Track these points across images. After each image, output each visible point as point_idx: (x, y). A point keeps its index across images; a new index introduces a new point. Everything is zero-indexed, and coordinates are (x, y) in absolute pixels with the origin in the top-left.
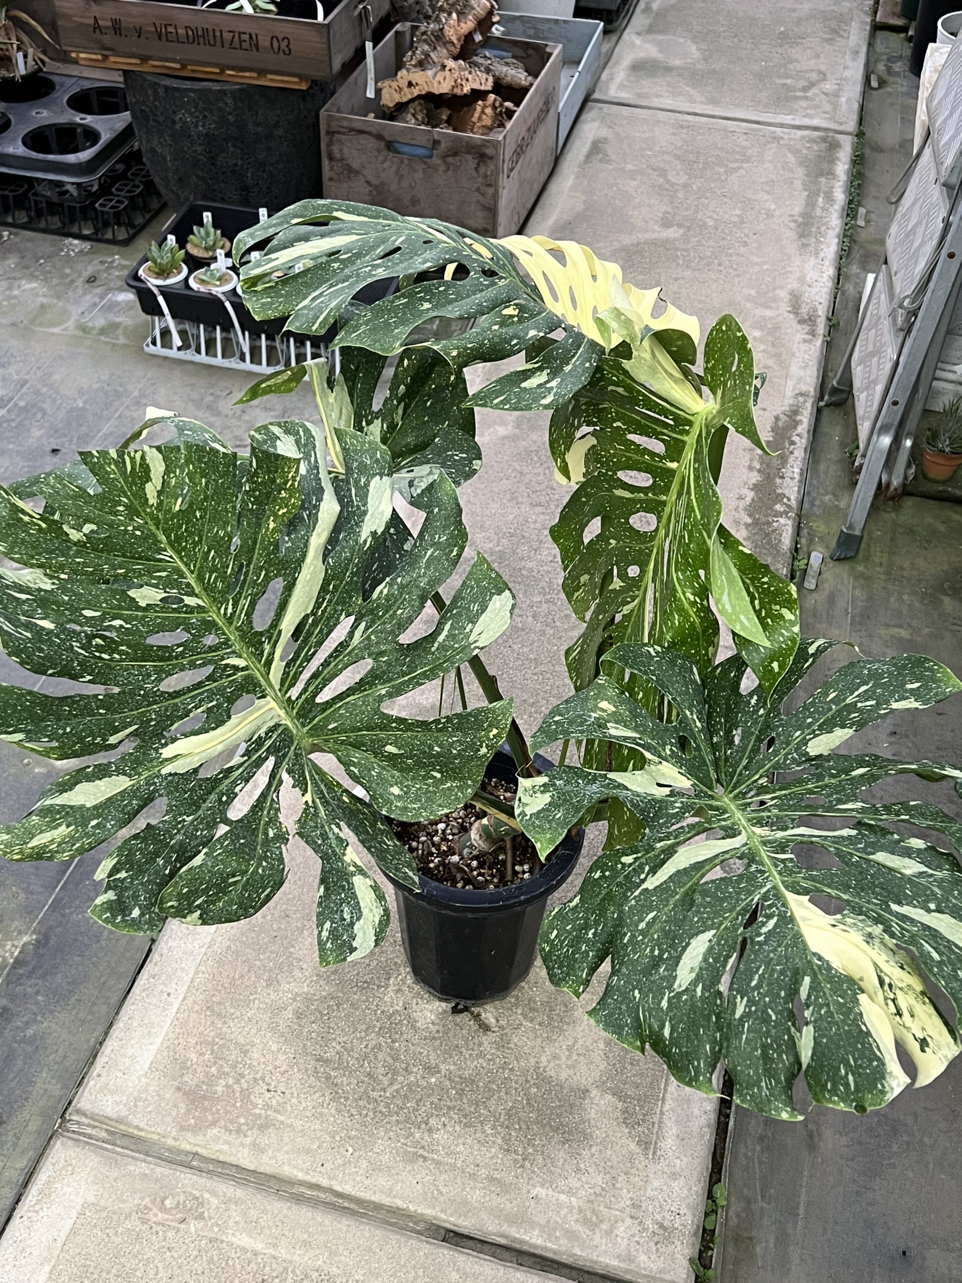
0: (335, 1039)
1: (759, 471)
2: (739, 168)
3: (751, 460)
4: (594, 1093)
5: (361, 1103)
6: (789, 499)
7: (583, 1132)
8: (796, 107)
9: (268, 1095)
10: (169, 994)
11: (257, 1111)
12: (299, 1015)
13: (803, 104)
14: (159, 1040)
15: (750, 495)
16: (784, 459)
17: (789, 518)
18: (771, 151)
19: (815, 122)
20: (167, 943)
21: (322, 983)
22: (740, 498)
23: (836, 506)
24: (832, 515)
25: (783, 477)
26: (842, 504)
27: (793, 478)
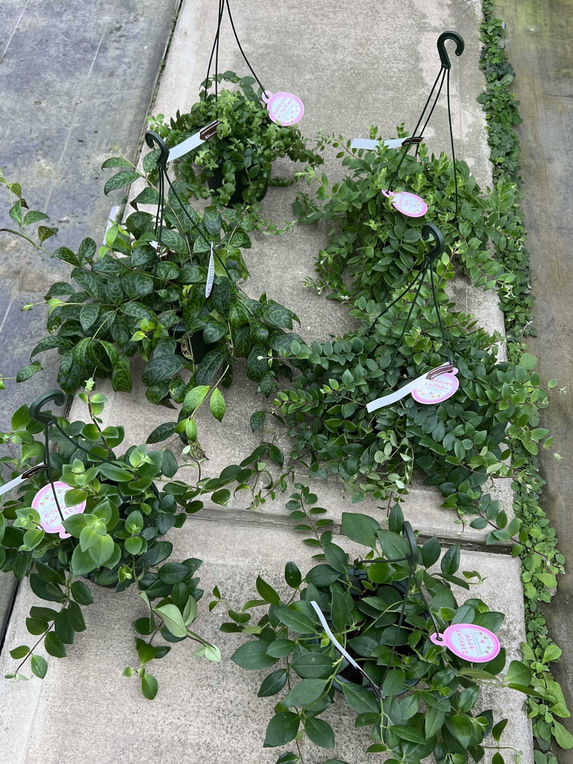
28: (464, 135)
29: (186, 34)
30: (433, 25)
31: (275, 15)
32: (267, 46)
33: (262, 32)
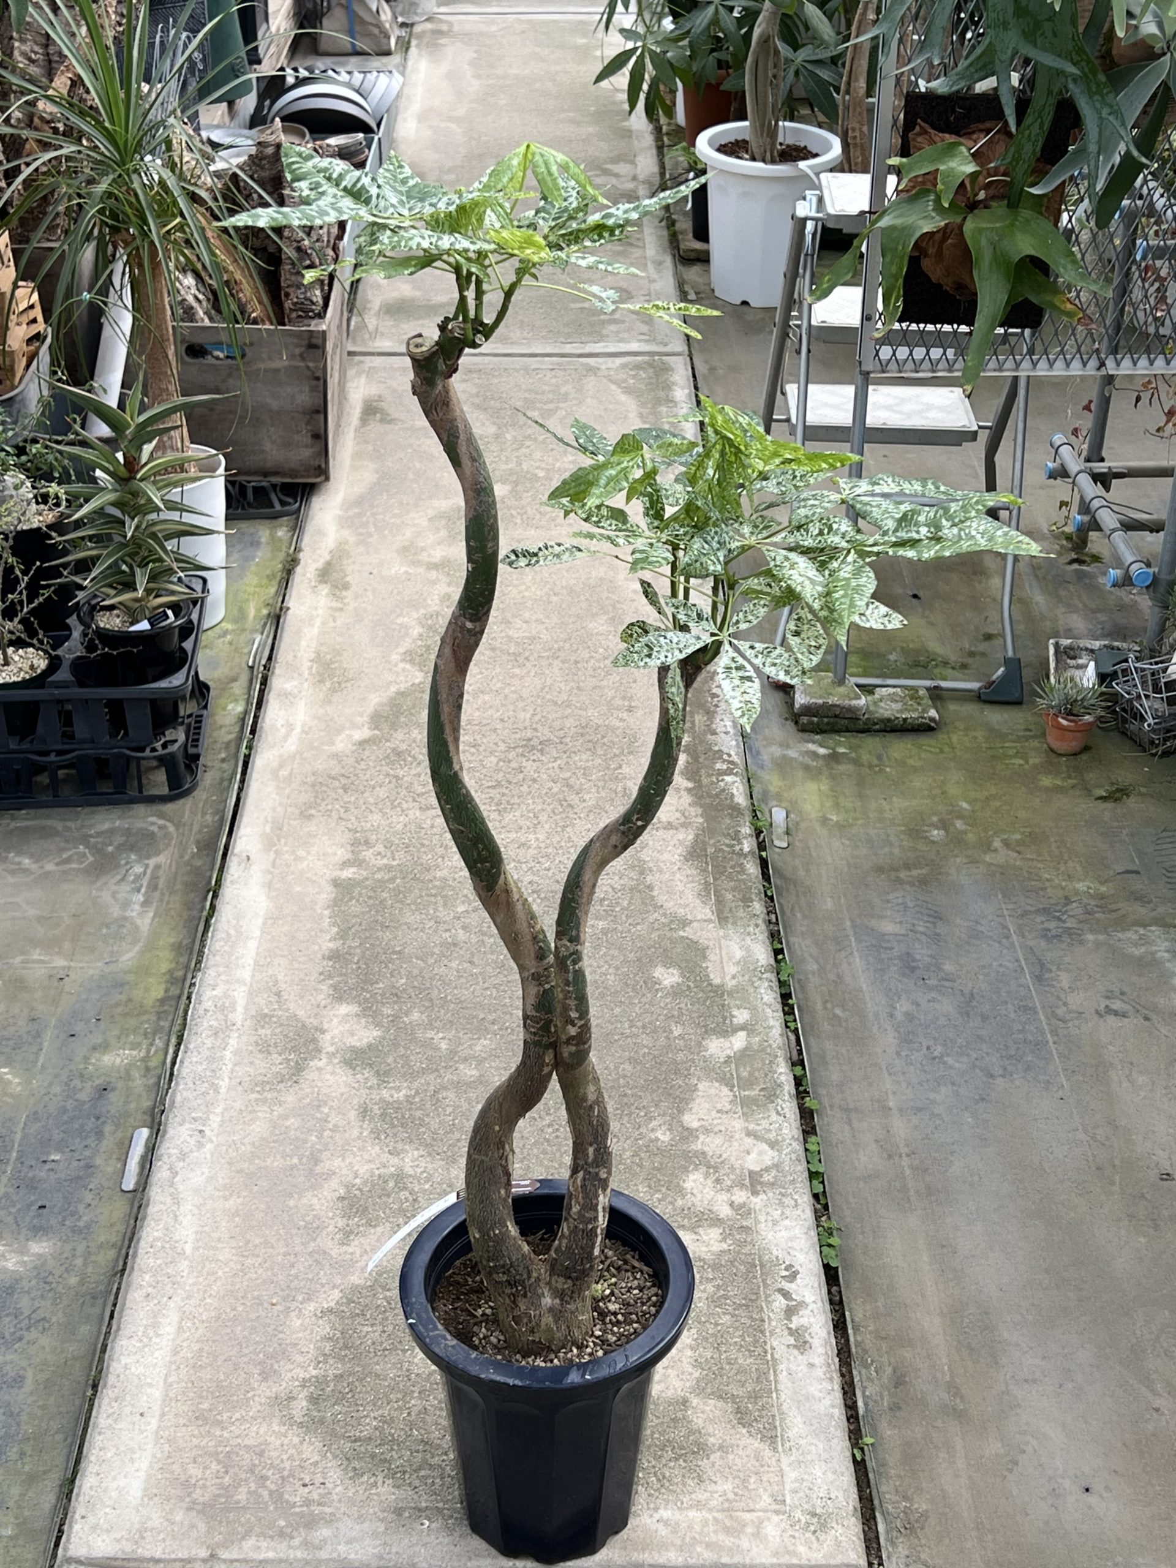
0: (366, 1417)
1: (685, 731)
2: (557, 408)
4: (695, 1401)
5: (423, 1473)
6: (729, 755)
7: (697, 1443)
8: (604, 332)
9: (306, 1490)
10: (142, 1415)
11: (297, 1510)
12: (314, 1400)
13: (613, 328)
14: (145, 1465)
17: (736, 774)
18: (590, 383)
19: (634, 346)
20: (119, 1361)
21: (331, 1361)
23: (784, 757)
24: (783, 765)
25: (714, 733)
26: (792, 753)
27: (726, 733)
28: (728, 978)
29: (248, 858)
30: (664, 818)
31: (399, 821)
32: (389, 868)
33: (380, 848)
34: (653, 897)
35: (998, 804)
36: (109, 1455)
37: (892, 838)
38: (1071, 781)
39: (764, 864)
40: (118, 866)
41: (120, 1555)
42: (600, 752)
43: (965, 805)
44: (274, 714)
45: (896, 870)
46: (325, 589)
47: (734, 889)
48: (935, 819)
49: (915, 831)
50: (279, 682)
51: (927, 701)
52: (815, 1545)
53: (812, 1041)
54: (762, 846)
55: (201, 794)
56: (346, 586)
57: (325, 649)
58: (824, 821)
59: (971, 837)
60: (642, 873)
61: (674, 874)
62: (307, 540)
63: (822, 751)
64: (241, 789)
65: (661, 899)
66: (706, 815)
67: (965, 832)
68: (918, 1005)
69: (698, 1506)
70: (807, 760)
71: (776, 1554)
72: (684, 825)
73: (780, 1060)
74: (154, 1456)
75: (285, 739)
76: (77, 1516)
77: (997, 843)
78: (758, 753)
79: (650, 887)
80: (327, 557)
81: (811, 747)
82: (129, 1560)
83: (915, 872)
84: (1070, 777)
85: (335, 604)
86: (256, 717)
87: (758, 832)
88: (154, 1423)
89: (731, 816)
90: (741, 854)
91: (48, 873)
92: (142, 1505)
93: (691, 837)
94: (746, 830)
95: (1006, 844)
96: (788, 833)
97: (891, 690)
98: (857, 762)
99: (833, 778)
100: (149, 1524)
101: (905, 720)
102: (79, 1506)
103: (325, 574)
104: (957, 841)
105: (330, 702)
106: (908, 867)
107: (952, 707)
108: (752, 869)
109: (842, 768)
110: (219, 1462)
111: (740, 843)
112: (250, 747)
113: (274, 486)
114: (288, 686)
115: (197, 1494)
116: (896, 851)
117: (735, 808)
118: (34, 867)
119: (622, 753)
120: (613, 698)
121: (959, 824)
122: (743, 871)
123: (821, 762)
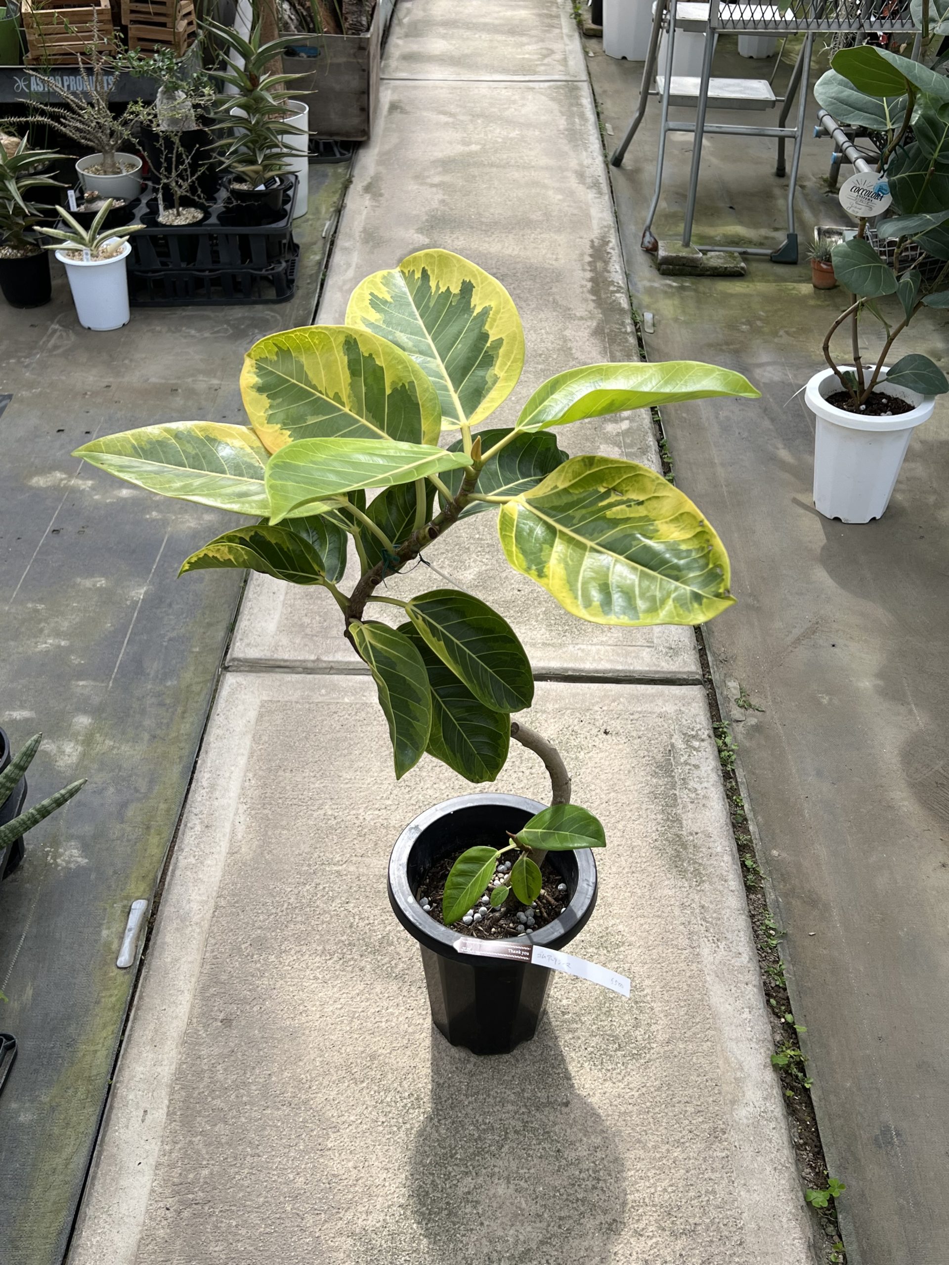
1: (591, 271)
3: (583, 266)
6: (618, 283)
8: (538, 70)
13: (543, 68)
14: (277, 617)
15: (589, 285)
16: (606, 263)
17: (622, 293)
18: (529, 95)
19: (556, 77)
22: (582, 286)
23: (652, 287)
24: (650, 291)
25: (609, 272)
26: (656, 285)
27: (616, 272)
30: (578, 314)
34: (572, 354)
35: (782, 313)
36: (255, 611)
37: (718, 330)
38: (827, 303)
39: (640, 340)
40: (247, 335)
41: (263, 657)
42: (538, 281)
43: (762, 313)
44: (338, 258)
45: (721, 345)
46: (368, 196)
47: (621, 350)
48: (744, 320)
49: (732, 326)
50: (341, 242)
51: (739, 259)
52: (671, 662)
53: (669, 429)
54: (638, 330)
55: (296, 301)
56: (381, 195)
57: (369, 226)
58: (676, 320)
59: (766, 330)
60: (565, 342)
61: (584, 342)
62: (356, 172)
63: (675, 284)
64: (320, 297)
65: (578, 354)
66: (604, 313)
67: (762, 327)
68: (733, 412)
69: (602, 643)
70: (666, 289)
71: (648, 665)
72: (591, 318)
73: (650, 434)
74: (282, 613)
75: (346, 271)
76: (238, 639)
77: (781, 333)
78: (636, 284)
79: (570, 349)
80: (369, 180)
81: (668, 282)
82: (269, 660)
83: (731, 347)
84: (826, 300)
85: (374, 204)
86: (328, 262)
87: (636, 324)
88: (282, 598)
89: (620, 314)
90: (626, 333)
91: (206, 338)
92: (276, 634)
93: (595, 324)
94: (628, 321)
95: (787, 333)
96: (654, 325)
97: (717, 253)
98: (696, 291)
99: (682, 298)
100: (280, 644)
101: (726, 268)
102: (238, 634)
103: (368, 189)
104: (756, 331)
105: (373, 253)
106: (727, 344)
107: (754, 265)
108: (632, 340)
109: (687, 293)
110: (320, 616)
111: (625, 327)
112: (324, 275)
113: (336, 142)
114: (347, 244)
115: (308, 631)
116: (720, 336)
117: (622, 311)
118: (197, 334)
119: (552, 282)
120: (546, 254)
121: (759, 323)
122: (627, 341)
123: (674, 290)
